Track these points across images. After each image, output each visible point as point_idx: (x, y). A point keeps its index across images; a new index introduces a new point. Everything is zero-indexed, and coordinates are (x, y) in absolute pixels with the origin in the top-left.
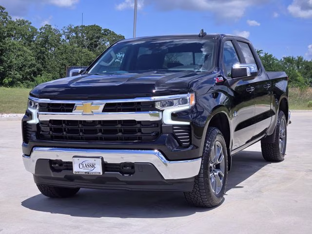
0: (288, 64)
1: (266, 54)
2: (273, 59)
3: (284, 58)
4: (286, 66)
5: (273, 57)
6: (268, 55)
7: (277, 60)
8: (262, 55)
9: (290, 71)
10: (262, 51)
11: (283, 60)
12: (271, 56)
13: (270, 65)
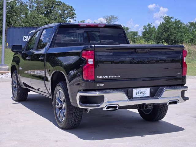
0: (192, 27)
1: (176, 20)
2: (181, 23)
3: (189, 23)
4: (190, 28)
5: (181, 22)
6: (177, 20)
7: (184, 24)
8: (173, 20)
9: (193, 32)
10: (173, 17)
11: (188, 24)
12: (179, 21)
13: (179, 27)
